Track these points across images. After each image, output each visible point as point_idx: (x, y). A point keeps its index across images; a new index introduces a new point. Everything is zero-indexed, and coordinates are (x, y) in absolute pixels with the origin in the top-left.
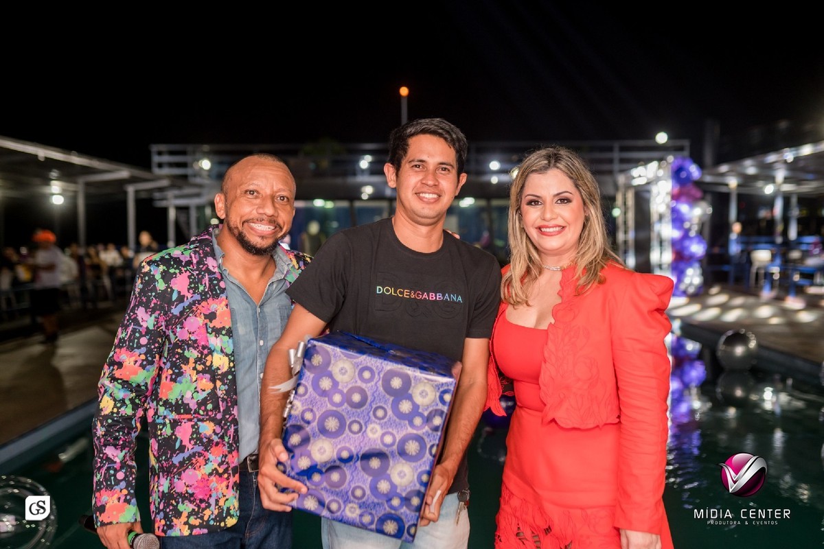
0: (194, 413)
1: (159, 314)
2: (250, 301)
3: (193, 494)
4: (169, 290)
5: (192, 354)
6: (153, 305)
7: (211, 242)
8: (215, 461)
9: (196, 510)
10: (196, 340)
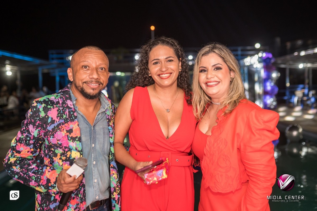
1: (40, 129)
2: (87, 123)
4: (47, 117)
5: (59, 151)
6: (37, 124)
7: (69, 92)
8: (72, 207)
10: (61, 144)
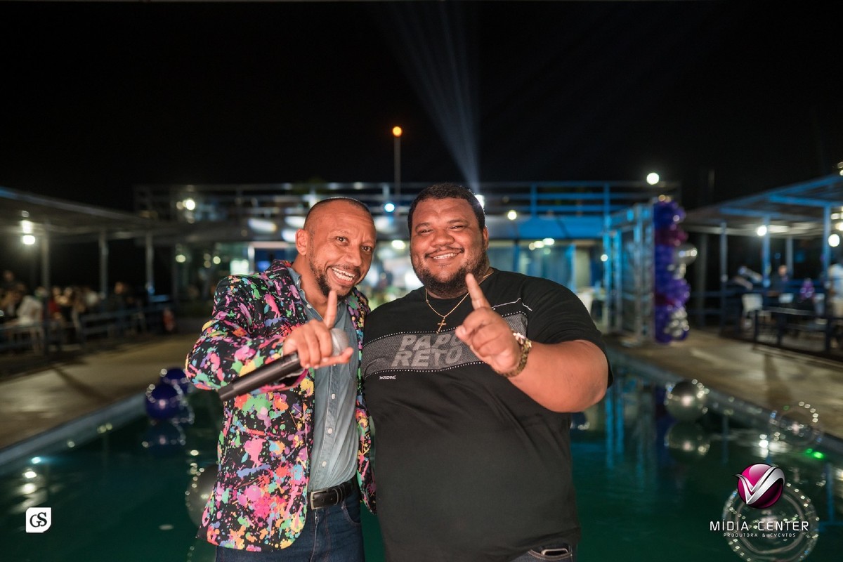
0: (267, 431)
3: (254, 511)
4: (263, 302)
9: (254, 527)
